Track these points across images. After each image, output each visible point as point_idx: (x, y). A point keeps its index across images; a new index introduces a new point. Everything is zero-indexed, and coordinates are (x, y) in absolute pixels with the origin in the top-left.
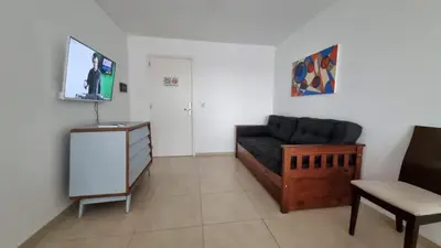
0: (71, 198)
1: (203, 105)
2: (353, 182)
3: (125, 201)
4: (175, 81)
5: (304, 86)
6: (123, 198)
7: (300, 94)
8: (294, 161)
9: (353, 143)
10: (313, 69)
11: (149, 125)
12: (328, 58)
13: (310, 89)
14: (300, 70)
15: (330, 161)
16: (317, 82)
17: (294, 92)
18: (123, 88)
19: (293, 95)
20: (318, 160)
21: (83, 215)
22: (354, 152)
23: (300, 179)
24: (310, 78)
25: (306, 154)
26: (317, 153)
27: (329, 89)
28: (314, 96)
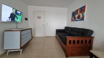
0: (4, 50)
1: (47, 24)
2: (91, 51)
3: (20, 51)
4: (40, 17)
5: (75, 18)
6: (20, 50)
7: (74, 21)
8: (70, 41)
9: (90, 36)
10: (78, 13)
11: (31, 29)
12: (82, 10)
13: (77, 19)
14: (74, 14)
15: (82, 42)
16: (79, 17)
17: (72, 20)
18: (26, 19)
19: (72, 21)
20: (78, 41)
21: (8, 54)
22: (90, 39)
23: (72, 47)
24: (77, 16)
25: (74, 39)
26: (78, 39)
27: (83, 19)
28: (78, 21)
